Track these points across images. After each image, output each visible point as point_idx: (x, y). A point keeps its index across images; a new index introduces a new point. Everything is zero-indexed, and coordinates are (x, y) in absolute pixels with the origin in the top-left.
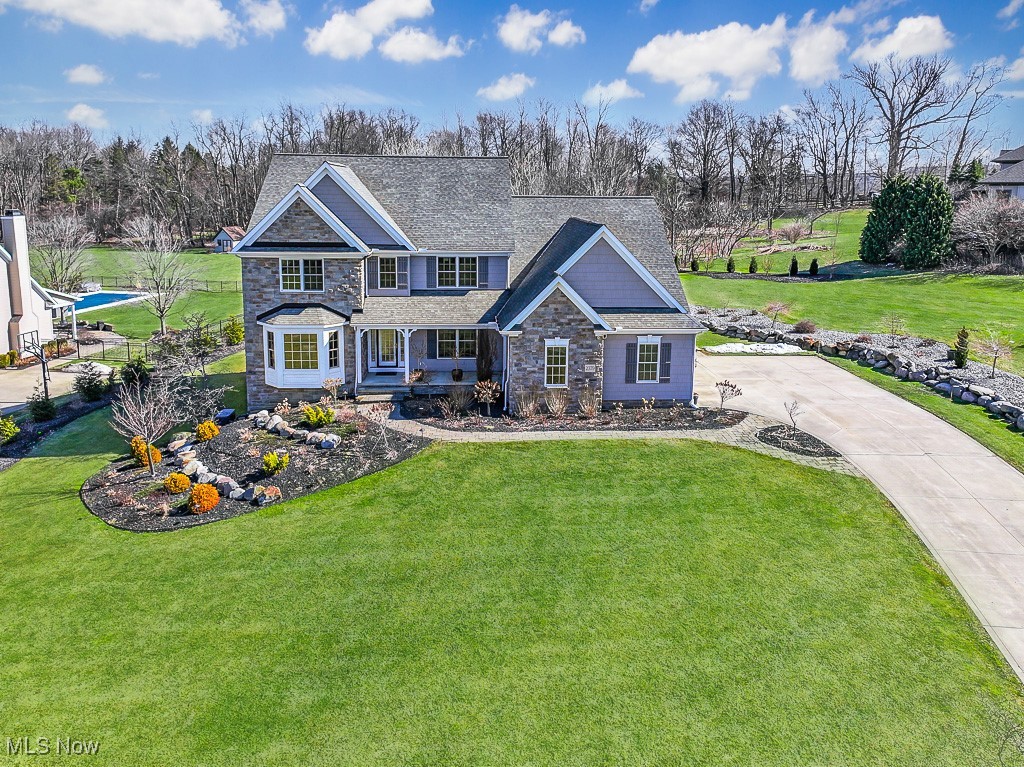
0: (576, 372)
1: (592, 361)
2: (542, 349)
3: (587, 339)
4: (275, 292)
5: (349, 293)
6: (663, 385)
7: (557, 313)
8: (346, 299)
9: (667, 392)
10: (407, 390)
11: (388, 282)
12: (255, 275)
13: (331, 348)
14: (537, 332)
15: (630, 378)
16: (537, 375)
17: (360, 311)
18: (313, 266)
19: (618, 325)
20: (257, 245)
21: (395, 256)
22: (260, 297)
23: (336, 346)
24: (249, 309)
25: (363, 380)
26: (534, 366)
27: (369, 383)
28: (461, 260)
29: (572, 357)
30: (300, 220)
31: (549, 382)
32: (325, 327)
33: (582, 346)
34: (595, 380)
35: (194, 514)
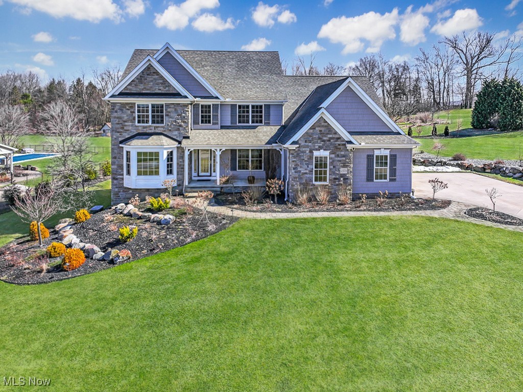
0: (334, 173)
1: (344, 166)
2: (311, 158)
3: (342, 151)
4: (132, 125)
5: (181, 126)
6: (391, 183)
7: (321, 134)
8: (178, 130)
9: (394, 187)
10: (219, 189)
11: (206, 120)
12: (119, 114)
13: (168, 161)
14: (308, 146)
15: (370, 178)
16: (308, 176)
17: (188, 138)
18: (157, 109)
19: (362, 143)
20: (122, 94)
21: (211, 104)
22: (122, 128)
23: (172, 161)
24: (115, 137)
25: (189, 183)
26: (306, 170)
27: (193, 185)
28: (253, 107)
29: (331, 163)
30: (150, 78)
31: (316, 180)
32: (165, 147)
33: (338, 156)
34: (347, 179)
35: (65, 271)
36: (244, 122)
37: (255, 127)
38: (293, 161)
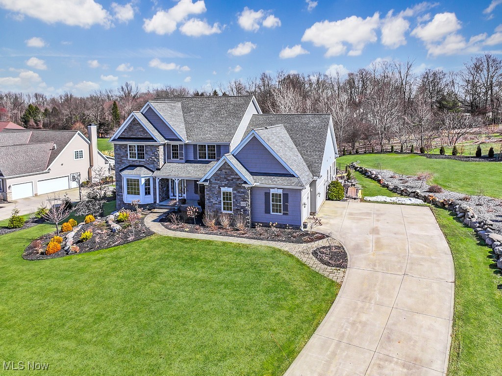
0: (237, 205)
1: (244, 200)
3: (241, 189)
4: (126, 159)
5: (154, 161)
6: (284, 216)
7: (226, 175)
8: (153, 164)
11: (175, 156)
12: (119, 152)
13: (146, 186)
15: (267, 211)
16: (218, 206)
17: (159, 169)
18: (140, 148)
20: (120, 139)
21: (178, 144)
22: (121, 161)
23: (149, 185)
26: (216, 201)
27: (161, 203)
28: (208, 146)
29: (234, 198)
30: (135, 127)
31: (224, 209)
32: (143, 176)
33: (239, 192)
34: (246, 210)
36: (202, 158)
37: (208, 162)
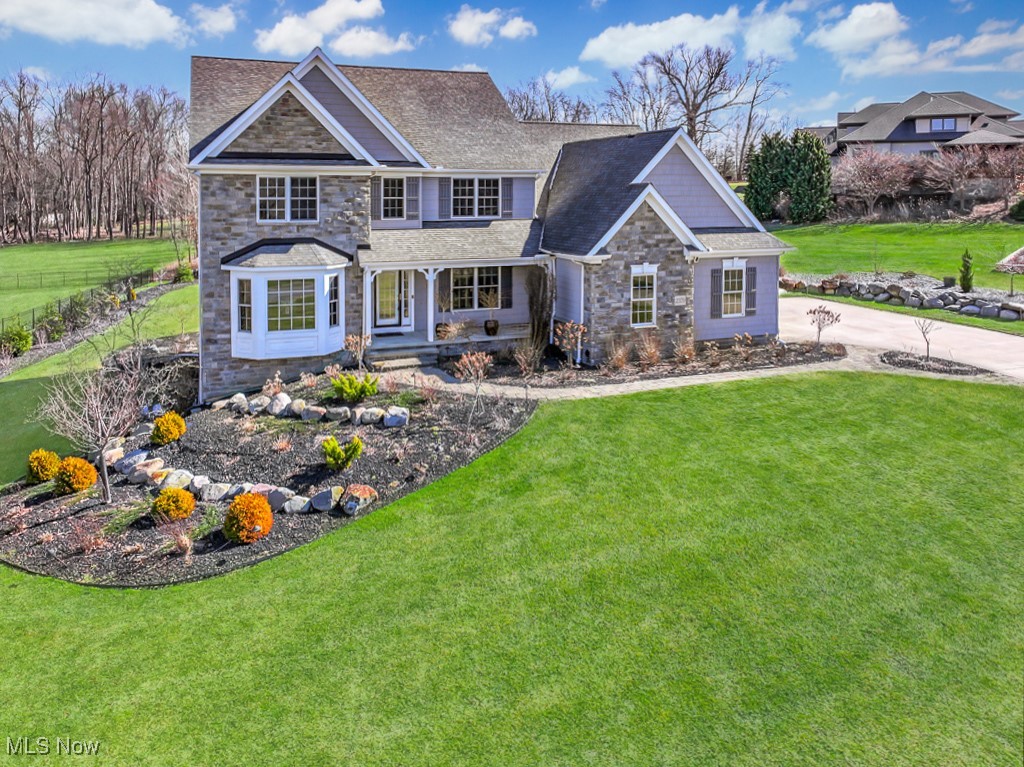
0: (665, 306)
1: (682, 292)
2: (626, 278)
3: (677, 264)
4: (248, 223)
5: (352, 223)
6: (749, 318)
7: (643, 233)
8: (348, 231)
9: (752, 326)
10: (435, 350)
11: (394, 210)
12: (220, 199)
13: (331, 299)
14: (621, 258)
15: (716, 312)
16: (622, 313)
17: (367, 247)
18: (304, 186)
19: (710, 247)
20: (226, 156)
21: (403, 176)
22: (228, 230)
23: (336, 297)
24: (210, 249)
25: (372, 342)
26: (619, 301)
27: (380, 345)
28: (481, 182)
29: (660, 288)
30: (288, 122)
31: (635, 321)
33: (671, 273)
34: (685, 315)
35: (244, 544)
36: (463, 214)
37: (486, 223)
38: (598, 287)
